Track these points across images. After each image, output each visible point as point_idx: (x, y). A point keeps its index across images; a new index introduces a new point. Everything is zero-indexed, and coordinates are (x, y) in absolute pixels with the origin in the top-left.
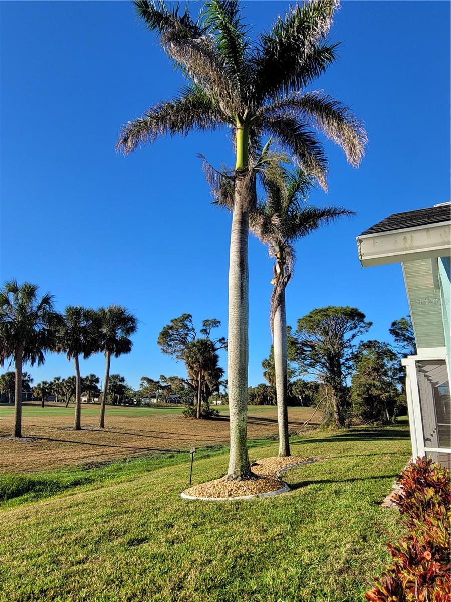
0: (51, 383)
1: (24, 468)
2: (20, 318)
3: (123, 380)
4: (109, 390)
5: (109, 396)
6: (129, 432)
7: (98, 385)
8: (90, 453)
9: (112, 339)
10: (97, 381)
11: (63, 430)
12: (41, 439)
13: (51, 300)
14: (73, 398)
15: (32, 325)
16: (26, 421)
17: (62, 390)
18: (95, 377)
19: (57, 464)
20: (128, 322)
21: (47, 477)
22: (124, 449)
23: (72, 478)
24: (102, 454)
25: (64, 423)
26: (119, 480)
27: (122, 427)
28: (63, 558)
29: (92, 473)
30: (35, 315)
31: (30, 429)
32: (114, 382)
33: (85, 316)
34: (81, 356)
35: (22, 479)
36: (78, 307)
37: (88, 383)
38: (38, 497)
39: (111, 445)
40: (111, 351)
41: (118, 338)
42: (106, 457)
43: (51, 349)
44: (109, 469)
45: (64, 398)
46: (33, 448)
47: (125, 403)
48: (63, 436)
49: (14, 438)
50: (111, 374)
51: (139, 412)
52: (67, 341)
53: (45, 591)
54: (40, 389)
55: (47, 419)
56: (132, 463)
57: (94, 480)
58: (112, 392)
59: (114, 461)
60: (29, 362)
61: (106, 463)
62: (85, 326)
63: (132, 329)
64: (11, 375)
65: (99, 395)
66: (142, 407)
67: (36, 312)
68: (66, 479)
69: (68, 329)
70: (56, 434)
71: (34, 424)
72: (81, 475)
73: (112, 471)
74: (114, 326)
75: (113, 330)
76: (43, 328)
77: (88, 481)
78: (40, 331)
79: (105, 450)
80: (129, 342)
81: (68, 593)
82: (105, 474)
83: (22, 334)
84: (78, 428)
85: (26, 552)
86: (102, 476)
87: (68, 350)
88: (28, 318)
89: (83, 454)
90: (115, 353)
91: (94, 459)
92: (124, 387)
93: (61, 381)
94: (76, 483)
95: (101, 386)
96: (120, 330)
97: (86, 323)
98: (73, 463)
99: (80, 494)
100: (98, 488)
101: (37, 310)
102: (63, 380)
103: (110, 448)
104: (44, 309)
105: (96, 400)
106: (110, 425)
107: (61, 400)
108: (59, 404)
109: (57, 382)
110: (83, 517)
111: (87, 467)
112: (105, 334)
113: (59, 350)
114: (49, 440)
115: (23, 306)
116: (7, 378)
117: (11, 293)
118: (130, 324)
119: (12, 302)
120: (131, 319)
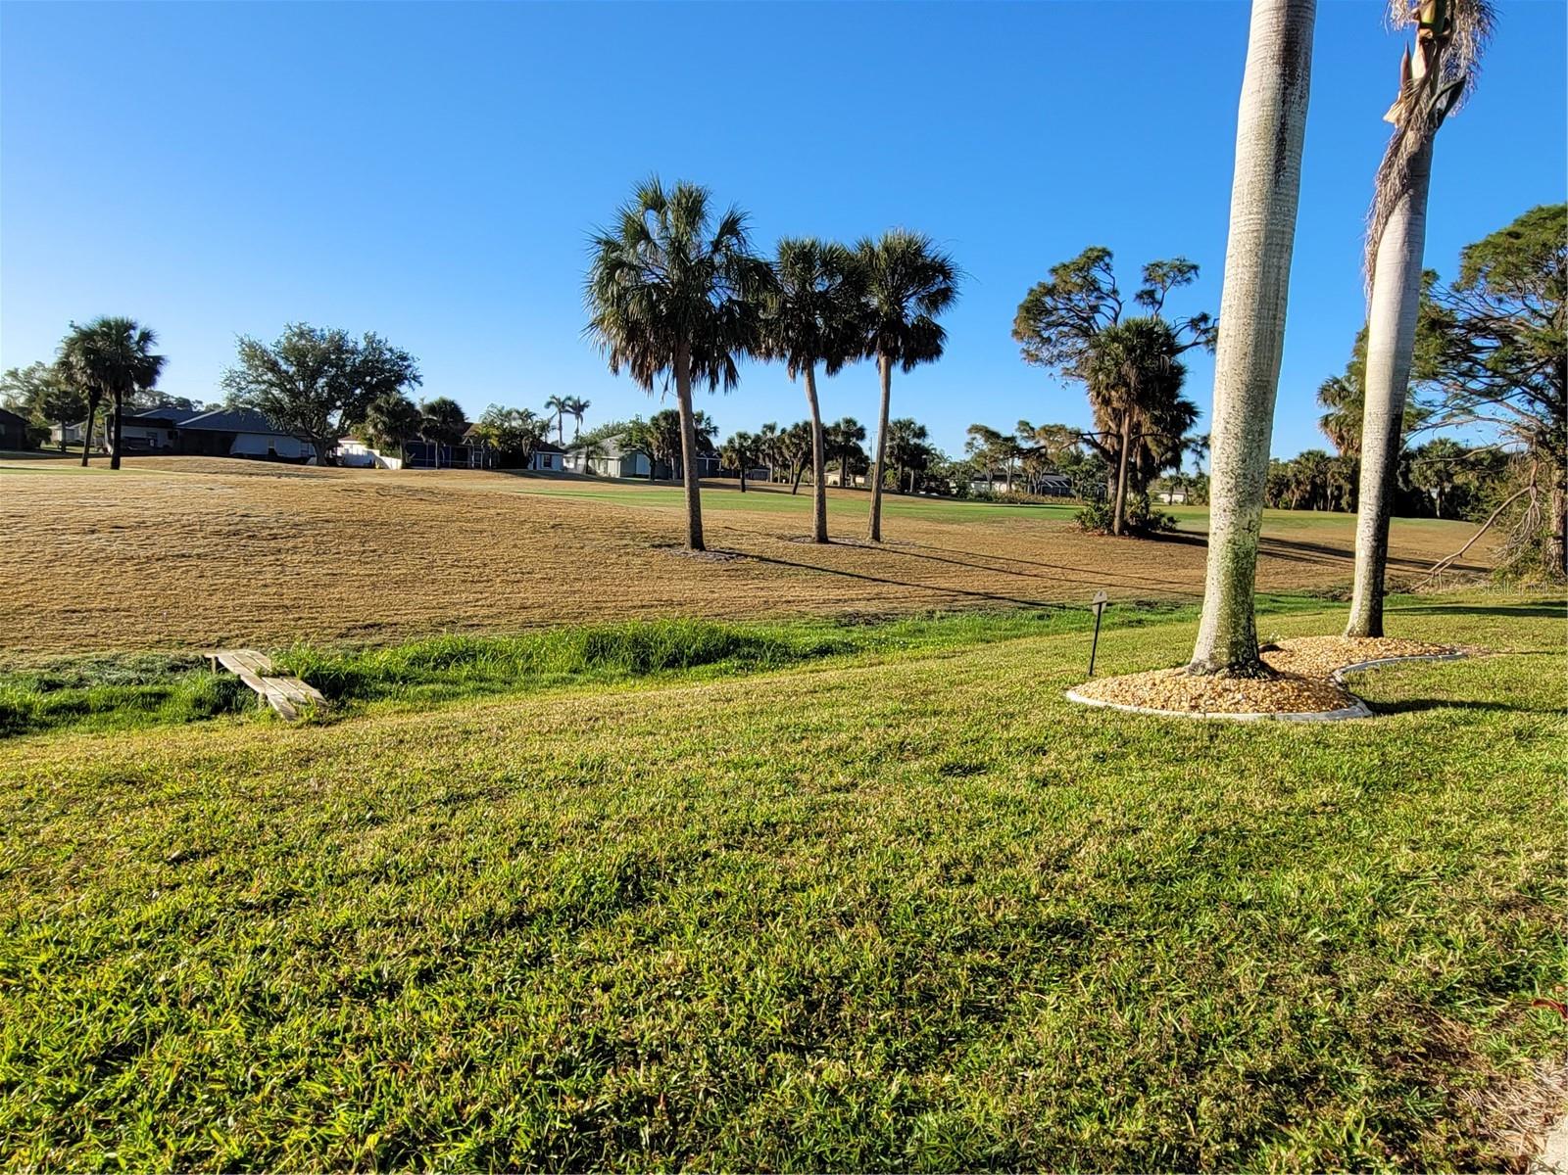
0: (758, 437)
1: (717, 611)
2: (676, 274)
3: (921, 433)
4: (890, 457)
5: (889, 473)
6: (939, 554)
7: (864, 445)
8: (852, 593)
9: (894, 324)
10: (860, 434)
11: (791, 540)
12: (746, 556)
13: (743, 224)
14: (806, 474)
15: (705, 291)
16: (710, 517)
17: (781, 454)
18: (855, 424)
19: (781, 609)
20: (934, 277)
21: (762, 632)
22: (929, 592)
23: (815, 640)
24: (878, 597)
25: (791, 527)
26: (917, 653)
27: (923, 543)
28: (805, 778)
29: (856, 634)
30: (707, 266)
31: (721, 533)
32: (902, 438)
33: (825, 264)
34: (820, 368)
35: (712, 632)
36: (808, 242)
37: (840, 439)
38: (747, 668)
39: (899, 580)
40: (891, 356)
41: (909, 322)
42: (887, 606)
43: (751, 352)
44: (894, 630)
45: (788, 474)
46: (732, 574)
47: (929, 490)
48: (791, 551)
49: (690, 551)
50: (892, 417)
51: (964, 512)
52: (786, 330)
53: (774, 826)
54: (734, 449)
55: (753, 516)
56: (946, 623)
57: (863, 649)
58: (897, 461)
59: (906, 614)
60: (706, 383)
61: (889, 618)
62: (827, 291)
63: (944, 296)
64: (671, 417)
65: (866, 469)
66: (971, 500)
67: (710, 258)
68: (804, 640)
69: (786, 301)
70: (774, 548)
71: (727, 524)
72: (834, 636)
73: (901, 635)
74: (897, 290)
75: (896, 299)
76: (730, 299)
77: (850, 649)
78: (722, 305)
79: (885, 589)
80: (937, 333)
81: (819, 835)
82: (886, 639)
83: (685, 313)
84: (823, 538)
85: (733, 756)
86: (880, 642)
87: (788, 354)
88: (695, 274)
89: (834, 594)
90: (901, 362)
91: (861, 607)
92: (927, 451)
93: (778, 433)
94: (824, 651)
95: (870, 446)
96: (913, 300)
97: (827, 283)
98: (816, 611)
99: (832, 671)
100: (871, 665)
101: (713, 252)
102: (783, 431)
103: (896, 587)
104: (728, 248)
105: (860, 480)
106: (895, 536)
107: (782, 477)
108: (777, 486)
109: (769, 435)
110: (841, 711)
111: (848, 621)
112: (876, 312)
113: (768, 355)
114: (762, 559)
115: (680, 242)
116: (663, 423)
117: (651, 212)
118: (939, 283)
119: (654, 236)
120: (942, 269)
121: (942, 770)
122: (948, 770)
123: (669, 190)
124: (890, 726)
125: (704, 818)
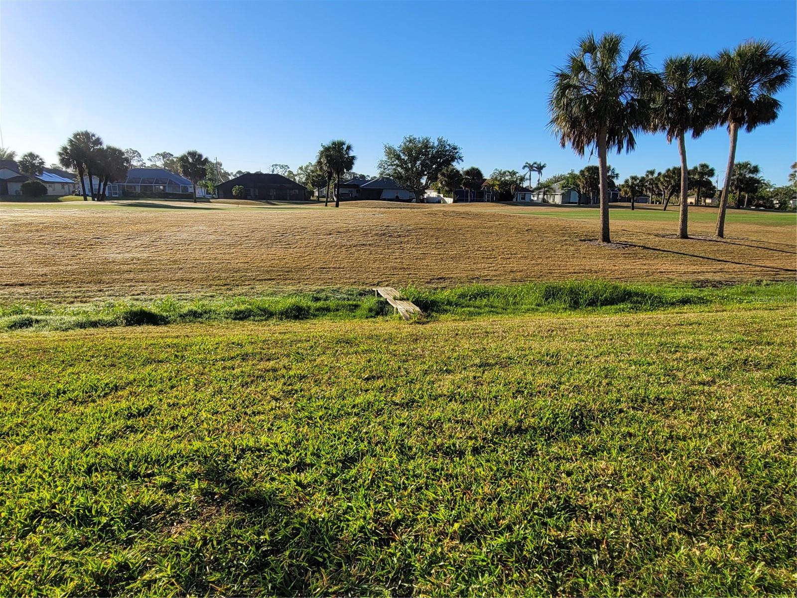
0: (643, 179)
1: (617, 276)
2: (601, 88)
3: (755, 170)
4: (731, 186)
5: (730, 195)
6: (766, 245)
7: (713, 180)
8: (704, 268)
9: (743, 102)
10: (711, 173)
11: (663, 237)
12: (635, 246)
13: (643, 53)
14: (673, 198)
15: (617, 96)
16: (614, 224)
17: (658, 187)
18: (707, 167)
19: (656, 276)
20: (774, 68)
21: (645, 289)
22: (758, 269)
23: (679, 294)
24: (721, 271)
25: (663, 229)
26: (749, 306)
27: (754, 238)
28: (680, 375)
29: (706, 292)
30: (620, 80)
31: (620, 233)
32: (741, 174)
33: (696, 69)
34: (688, 134)
35: (616, 288)
36: (684, 57)
37: (697, 177)
38: (636, 308)
39: (736, 261)
40: (739, 122)
41: (753, 100)
42: (727, 276)
43: (644, 128)
44: (732, 291)
45: (660, 199)
46: (626, 256)
47: (758, 206)
48: (664, 243)
49: (601, 243)
50: (736, 162)
51: (784, 219)
52: (667, 113)
53: (663, 400)
54: (628, 186)
55: (639, 223)
56: (771, 288)
57: (711, 301)
58: (736, 188)
59: (741, 281)
60: (615, 149)
61: (729, 284)
62: (696, 86)
63: (783, 79)
64: (593, 170)
65: (714, 194)
66: (790, 212)
67: (622, 76)
68: (672, 295)
69: (668, 96)
70: (653, 241)
71: (624, 228)
72: (693, 293)
73: (738, 294)
74: (746, 80)
75: (745, 87)
76: (632, 99)
77: (702, 301)
78: (627, 103)
79: (726, 266)
80: (775, 104)
81: (693, 409)
82: (727, 296)
83: (605, 110)
84: (684, 235)
85: (634, 357)
86: (723, 298)
87: (667, 128)
88: (612, 86)
89: (692, 268)
90: (746, 126)
91: (709, 276)
92: (758, 181)
93: (656, 175)
94: (685, 301)
96: (757, 85)
97: (696, 82)
98: (679, 278)
99: (691, 313)
100: (717, 311)
101: (624, 72)
102: (659, 174)
103: (734, 265)
104: (633, 68)
105: (708, 201)
106: (733, 234)
107: (657, 201)
108: (654, 206)
109: (650, 177)
110: (700, 337)
111: (703, 284)
112: (730, 96)
113: (655, 129)
114: (644, 248)
115: (604, 69)
116: (587, 174)
117: (588, 55)
118: (779, 71)
119: (589, 68)
120: (782, 62)
121: (776, 379)
122: (782, 380)
123: (598, 39)
124: (736, 349)
125: (619, 391)
